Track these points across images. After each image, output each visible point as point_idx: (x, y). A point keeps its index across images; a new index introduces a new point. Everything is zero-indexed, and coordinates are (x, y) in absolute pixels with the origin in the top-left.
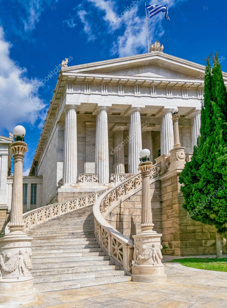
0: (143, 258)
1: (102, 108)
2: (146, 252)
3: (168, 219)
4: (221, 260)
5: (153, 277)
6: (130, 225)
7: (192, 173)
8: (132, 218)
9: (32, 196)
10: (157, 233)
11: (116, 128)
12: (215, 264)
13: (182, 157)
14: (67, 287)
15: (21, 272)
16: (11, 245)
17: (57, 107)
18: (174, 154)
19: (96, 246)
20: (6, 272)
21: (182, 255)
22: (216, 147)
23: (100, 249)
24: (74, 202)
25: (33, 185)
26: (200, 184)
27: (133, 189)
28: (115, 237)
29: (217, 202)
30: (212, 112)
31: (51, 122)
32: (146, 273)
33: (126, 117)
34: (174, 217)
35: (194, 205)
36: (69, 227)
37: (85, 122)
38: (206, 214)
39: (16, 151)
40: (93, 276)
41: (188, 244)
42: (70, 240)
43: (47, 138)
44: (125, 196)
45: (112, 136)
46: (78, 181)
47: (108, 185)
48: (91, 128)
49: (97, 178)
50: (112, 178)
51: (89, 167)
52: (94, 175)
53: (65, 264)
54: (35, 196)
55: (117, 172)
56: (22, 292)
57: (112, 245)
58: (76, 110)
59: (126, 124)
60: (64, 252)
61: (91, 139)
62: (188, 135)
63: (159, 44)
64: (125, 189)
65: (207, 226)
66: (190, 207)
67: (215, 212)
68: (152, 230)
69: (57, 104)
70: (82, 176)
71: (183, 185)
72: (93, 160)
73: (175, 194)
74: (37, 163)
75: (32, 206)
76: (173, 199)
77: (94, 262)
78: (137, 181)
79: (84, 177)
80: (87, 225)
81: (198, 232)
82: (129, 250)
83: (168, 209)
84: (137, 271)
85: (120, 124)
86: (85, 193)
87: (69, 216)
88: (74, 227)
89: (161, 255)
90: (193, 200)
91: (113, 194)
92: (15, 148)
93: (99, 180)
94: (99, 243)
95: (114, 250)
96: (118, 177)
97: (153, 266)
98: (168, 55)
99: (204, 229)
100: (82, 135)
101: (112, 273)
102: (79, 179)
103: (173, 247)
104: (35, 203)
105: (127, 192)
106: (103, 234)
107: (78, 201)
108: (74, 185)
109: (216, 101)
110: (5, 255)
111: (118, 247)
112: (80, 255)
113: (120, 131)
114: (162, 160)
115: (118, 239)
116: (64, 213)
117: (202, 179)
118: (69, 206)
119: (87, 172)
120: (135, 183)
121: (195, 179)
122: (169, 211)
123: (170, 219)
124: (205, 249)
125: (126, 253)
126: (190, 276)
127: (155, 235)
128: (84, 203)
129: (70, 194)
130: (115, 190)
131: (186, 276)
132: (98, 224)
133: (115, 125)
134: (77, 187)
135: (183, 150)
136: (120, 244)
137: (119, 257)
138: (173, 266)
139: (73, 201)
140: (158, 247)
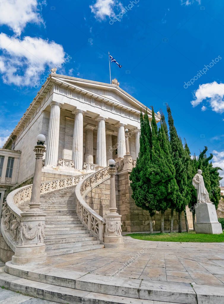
0: (111, 231)
1: (80, 111)
2: (113, 227)
3: (123, 204)
4: (152, 234)
5: (117, 244)
6: (99, 206)
7: (136, 175)
8: (100, 202)
9: (8, 169)
10: (118, 214)
11: (87, 127)
12: (149, 237)
13: (131, 162)
14: (65, 253)
15: (39, 239)
16: (33, 219)
17: (43, 98)
18: (126, 158)
19: (79, 222)
20: (28, 239)
21: (132, 231)
22: (148, 163)
23: (82, 225)
24: (56, 182)
25: (10, 158)
26: (140, 183)
27: (101, 179)
28: (94, 215)
29: (150, 196)
30: (145, 141)
31: (36, 108)
32: (113, 241)
33: (95, 121)
34: (126, 203)
35: (137, 197)
36: (55, 205)
37: (65, 116)
38: (144, 203)
39: (39, 151)
40: (80, 244)
41: (135, 223)
42: (59, 217)
43: (30, 119)
44: (96, 184)
45: (86, 132)
46: (58, 165)
47: (82, 171)
48: (70, 122)
49: (73, 165)
50: (85, 166)
51: (67, 153)
52: (72, 162)
53: (59, 236)
54: (11, 170)
55: (88, 162)
56: (39, 254)
57: (91, 222)
58: (60, 107)
59: (95, 126)
60: (55, 226)
61: (69, 131)
62: (133, 143)
63: (117, 80)
64: (96, 178)
65: (145, 211)
66: (136, 197)
67: (148, 202)
68: (116, 212)
69: (44, 96)
70: (62, 160)
71: (131, 182)
72: (71, 148)
73: (127, 186)
74: (15, 137)
75: (6, 179)
76: (126, 189)
77: (80, 235)
78: (104, 173)
79: (64, 161)
80: (69, 205)
81: (140, 215)
82: (103, 225)
83: (123, 196)
84: (108, 241)
85: (91, 124)
86: (64, 175)
87: (53, 195)
88: (59, 205)
89: (121, 229)
90: (137, 193)
91: (88, 181)
92: (39, 149)
93: (75, 166)
94: (81, 219)
95: (92, 225)
96: (89, 165)
97: (117, 237)
98: (122, 89)
99: (143, 213)
100: (63, 126)
101: (92, 242)
102: (60, 163)
103: (126, 225)
104: (10, 177)
105: (97, 180)
106: (84, 213)
107: (59, 182)
108: (55, 167)
109: (146, 135)
110: (27, 226)
111: (95, 223)
112: (68, 229)
113: (91, 130)
114: (119, 161)
115: (96, 217)
116: (47, 192)
117: (141, 180)
118: (51, 186)
119: (65, 157)
120: (102, 174)
121: (138, 180)
122: (124, 198)
123: (124, 204)
124: (144, 227)
125: (101, 227)
126: (136, 244)
127: (118, 216)
128: (63, 184)
129: (51, 175)
130: (89, 178)
131: (134, 244)
132: (80, 204)
133: (87, 125)
134: (57, 169)
135: (131, 157)
136: (96, 221)
137: (96, 231)
138: (127, 238)
139: (54, 182)
140: (120, 223)
